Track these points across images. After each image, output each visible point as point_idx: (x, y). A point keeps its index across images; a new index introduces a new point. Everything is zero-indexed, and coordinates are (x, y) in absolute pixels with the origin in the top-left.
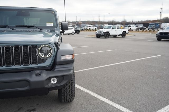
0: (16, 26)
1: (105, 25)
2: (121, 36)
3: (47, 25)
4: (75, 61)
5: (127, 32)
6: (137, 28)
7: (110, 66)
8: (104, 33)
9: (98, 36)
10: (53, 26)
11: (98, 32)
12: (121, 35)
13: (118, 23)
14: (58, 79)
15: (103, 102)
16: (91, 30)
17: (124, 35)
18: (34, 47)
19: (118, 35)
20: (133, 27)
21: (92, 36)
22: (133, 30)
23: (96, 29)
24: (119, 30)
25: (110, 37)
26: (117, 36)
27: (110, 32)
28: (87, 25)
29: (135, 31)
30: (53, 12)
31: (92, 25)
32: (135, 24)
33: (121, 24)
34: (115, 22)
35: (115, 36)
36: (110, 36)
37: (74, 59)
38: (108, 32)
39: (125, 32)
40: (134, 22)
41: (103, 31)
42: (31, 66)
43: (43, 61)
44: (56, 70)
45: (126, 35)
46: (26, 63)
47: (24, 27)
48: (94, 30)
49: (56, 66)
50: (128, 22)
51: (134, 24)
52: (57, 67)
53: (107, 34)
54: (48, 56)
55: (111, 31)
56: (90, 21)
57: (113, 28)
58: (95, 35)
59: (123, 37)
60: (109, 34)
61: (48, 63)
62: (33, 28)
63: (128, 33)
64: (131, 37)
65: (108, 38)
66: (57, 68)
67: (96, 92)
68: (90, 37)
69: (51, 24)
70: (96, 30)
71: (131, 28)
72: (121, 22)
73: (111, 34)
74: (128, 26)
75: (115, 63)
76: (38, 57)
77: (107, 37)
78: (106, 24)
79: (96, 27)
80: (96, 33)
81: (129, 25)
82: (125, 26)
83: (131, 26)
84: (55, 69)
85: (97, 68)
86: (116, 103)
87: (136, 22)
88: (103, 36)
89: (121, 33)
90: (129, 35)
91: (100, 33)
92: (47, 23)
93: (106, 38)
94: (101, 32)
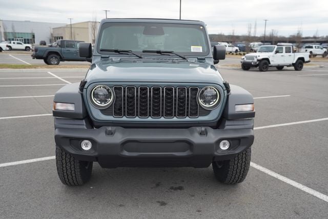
0: (143, 52)
1: (256, 43)
2: (293, 68)
3: (192, 51)
4: (256, 115)
5: (307, 59)
6: (325, 52)
7: (287, 126)
8: (258, 60)
9: (246, 67)
10: (201, 51)
11: (245, 59)
12: (293, 65)
13: (283, 40)
14: (231, 142)
15: (293, 187)
16: (228, 53)
17: (300, 66)
18: (195, 90)
19: (288, 66)
20: (318, 50)
21: (233, 65)
22: (316, 55)
23: (237, 50)
24: (290, 56)
25: (269, 69)
26: (285, 68)
27: (270, 60)
28: (219, 43)
29: (321, 56)
30: (201, 27)
31: (228, 42)
32: (321, 42)
33: (289, 42)
34: (277, 37)
35: (280, 68)
36: (271, 66)
37: (255, 113)
38: (267, 59)
39: (301, 60)
40: (318, 38)
41: (256, 57)
42: (187, 119)
43: (207, 112)
44: (227, 127)
45: (305, 66)
46: (181, 114)
47: (156, 54)
48: (233, 54)
49: (225, 122)
50: (303, 38)
51: (317, 42)
52: (227, 123)
53: (265, 64)
54: (212, 104)
55: (273, 56)
56: (224, 35)
57: (277, 52)
58: (241, 64)
59: (296, 69)
60: (270, 63)
61: (213, 116)
62: (169, 55)
63: (309, 62)
64: (313, 69)
65: (267, 71)
66: (228, 125)
67: (274, 170)
68: (229, 67)
69: (200, 49)
70: (238, 53)
71: (313, 52)
72: (289, 38)
73: (272, 63)
74: (306, 47)
75: (295, 122)
76: (200, 105)
77: (263, 68)
78: (257, 41)
79: (237, 48)
80: (242, 61)
81: (307, 45)
82: (299, 47)
83: (312, 47)
84: (224, 127)
85: (264, 129)
86: (317, 191)
87: (323, 38)
88: (256, 66)
89: (294, 62)
90: (309, 66)
91: (251, 61)
92: (192, 47)
93: (261, 70)
94: (252, 58)
